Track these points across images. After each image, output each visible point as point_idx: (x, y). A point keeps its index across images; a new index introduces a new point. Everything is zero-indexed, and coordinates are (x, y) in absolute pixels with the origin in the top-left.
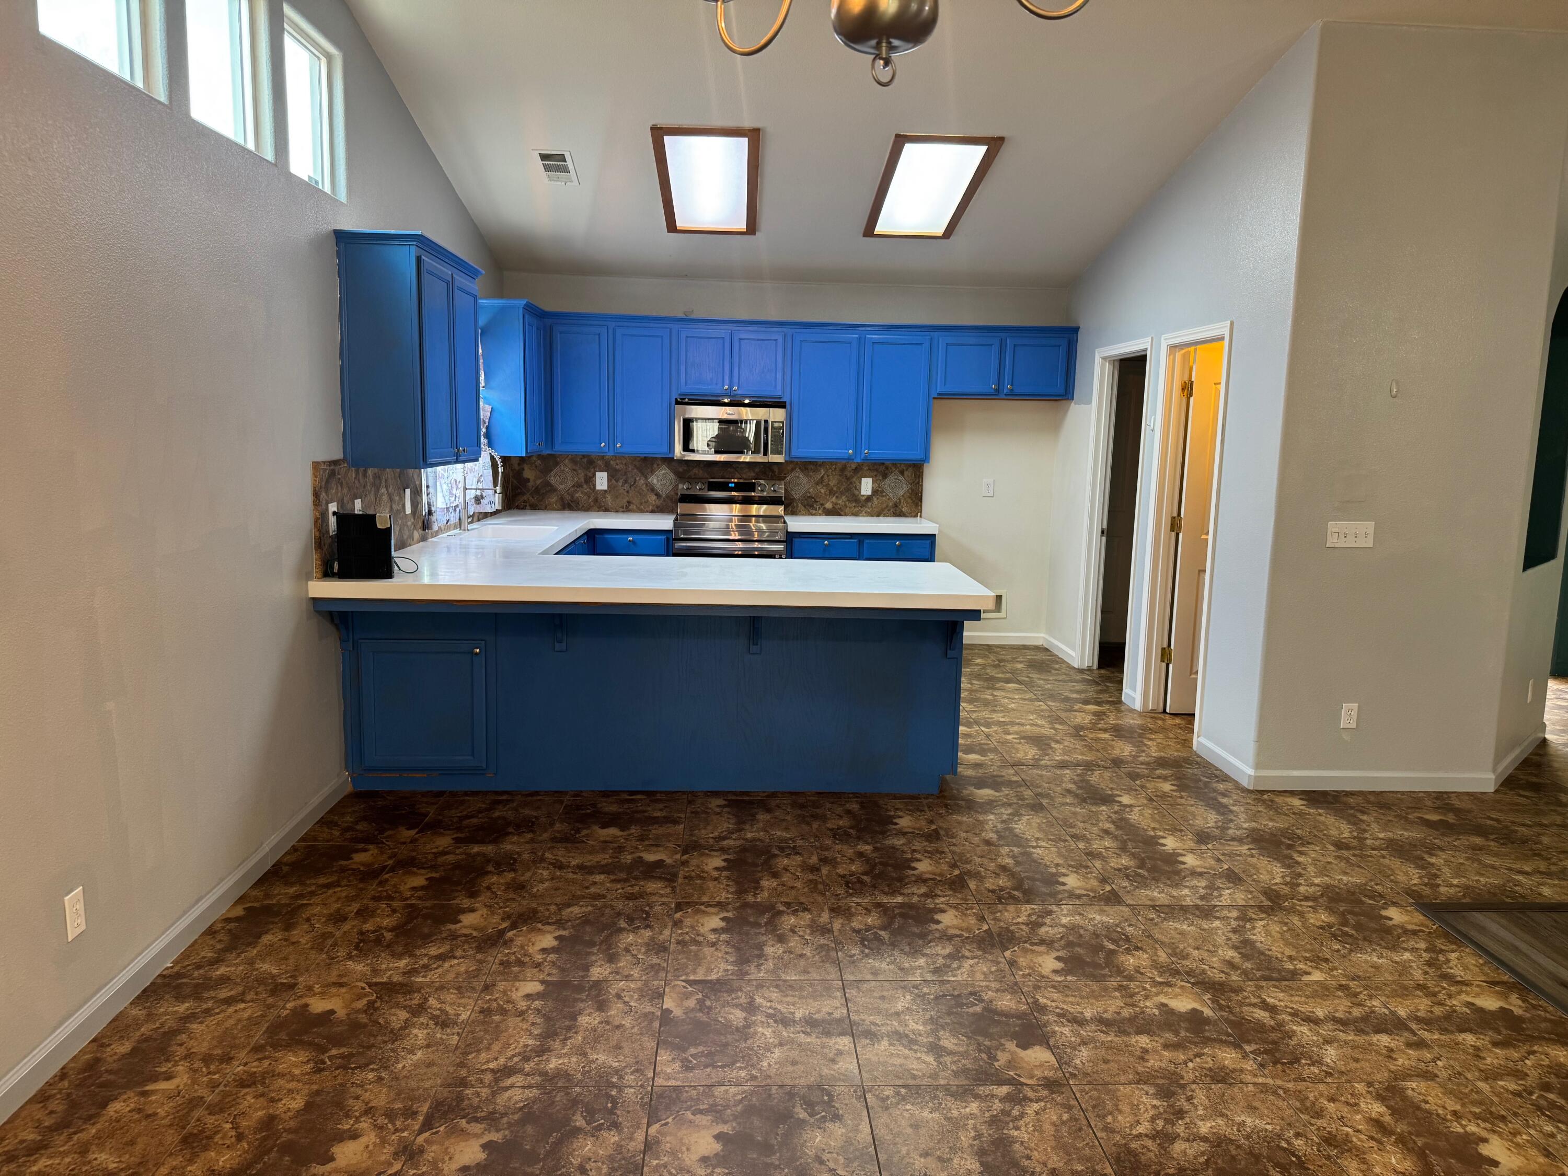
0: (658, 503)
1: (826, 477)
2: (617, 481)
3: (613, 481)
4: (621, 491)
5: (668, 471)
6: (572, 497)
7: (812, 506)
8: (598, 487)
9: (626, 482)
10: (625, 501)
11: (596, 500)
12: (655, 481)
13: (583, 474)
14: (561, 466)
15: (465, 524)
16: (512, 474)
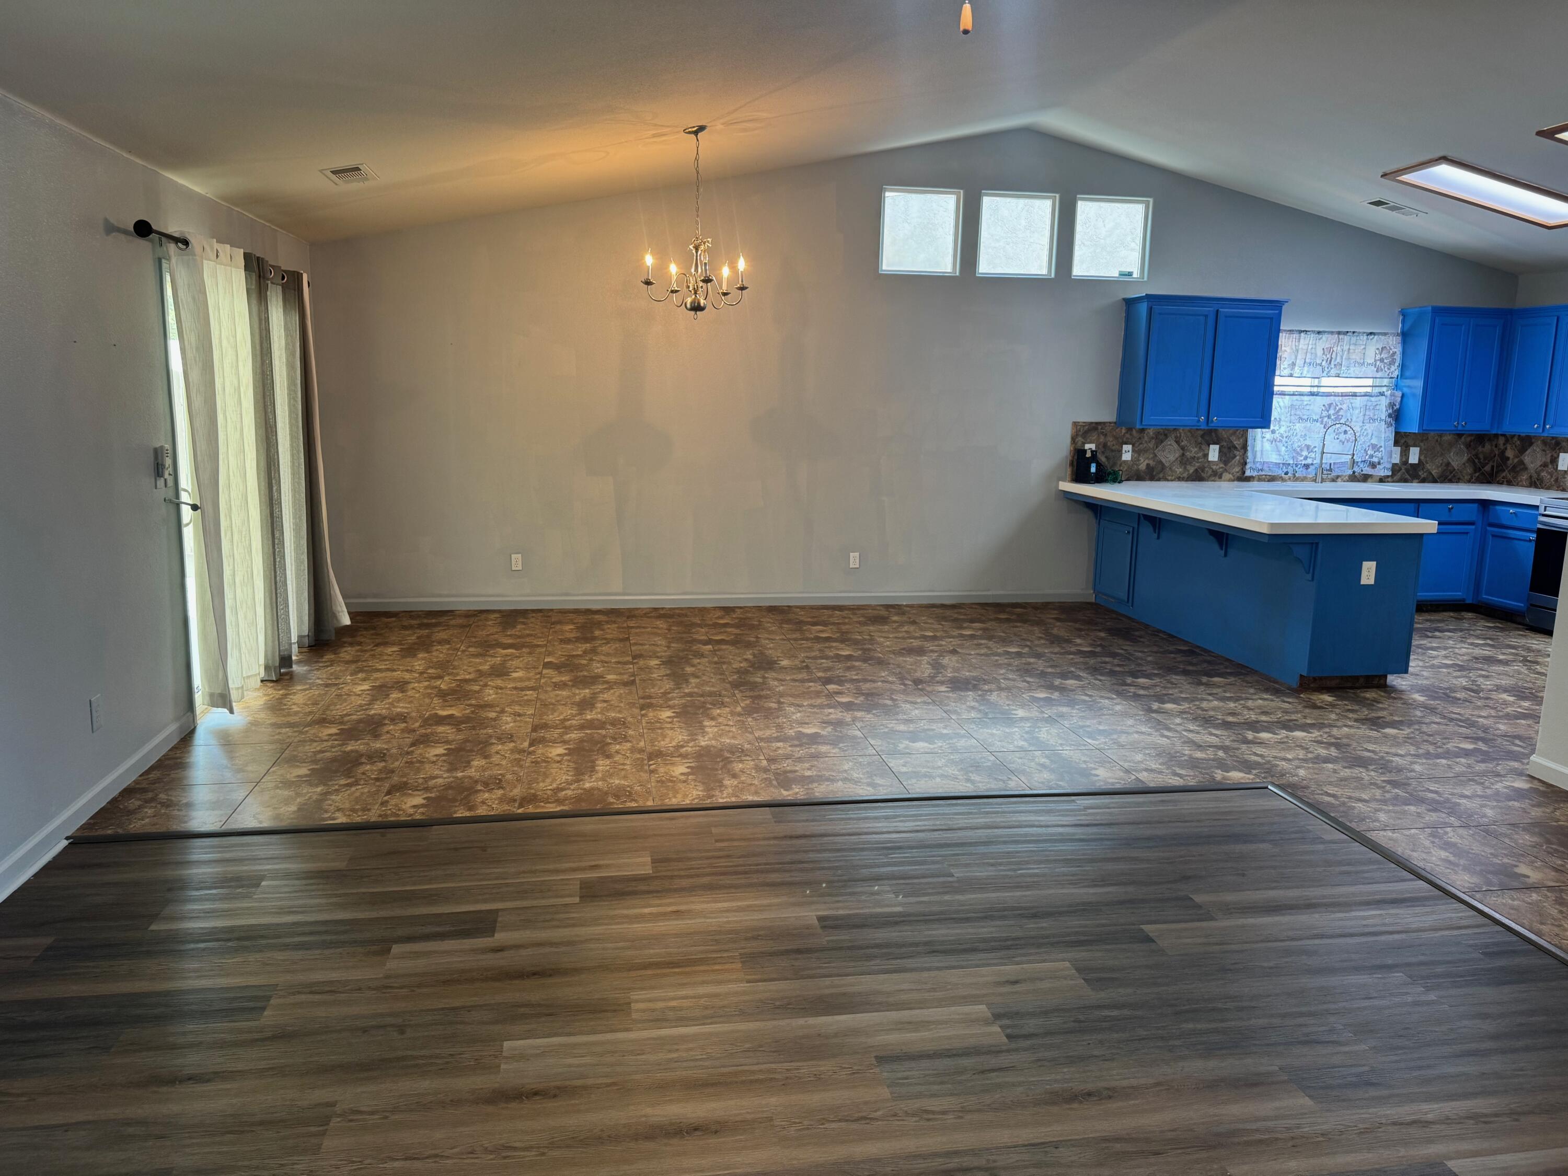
8: (1560, 468)
11: (1556, 480)
13: (1550, 455)
14: (1534, 447)
15: (1319, 479)
16: (1497, 453)
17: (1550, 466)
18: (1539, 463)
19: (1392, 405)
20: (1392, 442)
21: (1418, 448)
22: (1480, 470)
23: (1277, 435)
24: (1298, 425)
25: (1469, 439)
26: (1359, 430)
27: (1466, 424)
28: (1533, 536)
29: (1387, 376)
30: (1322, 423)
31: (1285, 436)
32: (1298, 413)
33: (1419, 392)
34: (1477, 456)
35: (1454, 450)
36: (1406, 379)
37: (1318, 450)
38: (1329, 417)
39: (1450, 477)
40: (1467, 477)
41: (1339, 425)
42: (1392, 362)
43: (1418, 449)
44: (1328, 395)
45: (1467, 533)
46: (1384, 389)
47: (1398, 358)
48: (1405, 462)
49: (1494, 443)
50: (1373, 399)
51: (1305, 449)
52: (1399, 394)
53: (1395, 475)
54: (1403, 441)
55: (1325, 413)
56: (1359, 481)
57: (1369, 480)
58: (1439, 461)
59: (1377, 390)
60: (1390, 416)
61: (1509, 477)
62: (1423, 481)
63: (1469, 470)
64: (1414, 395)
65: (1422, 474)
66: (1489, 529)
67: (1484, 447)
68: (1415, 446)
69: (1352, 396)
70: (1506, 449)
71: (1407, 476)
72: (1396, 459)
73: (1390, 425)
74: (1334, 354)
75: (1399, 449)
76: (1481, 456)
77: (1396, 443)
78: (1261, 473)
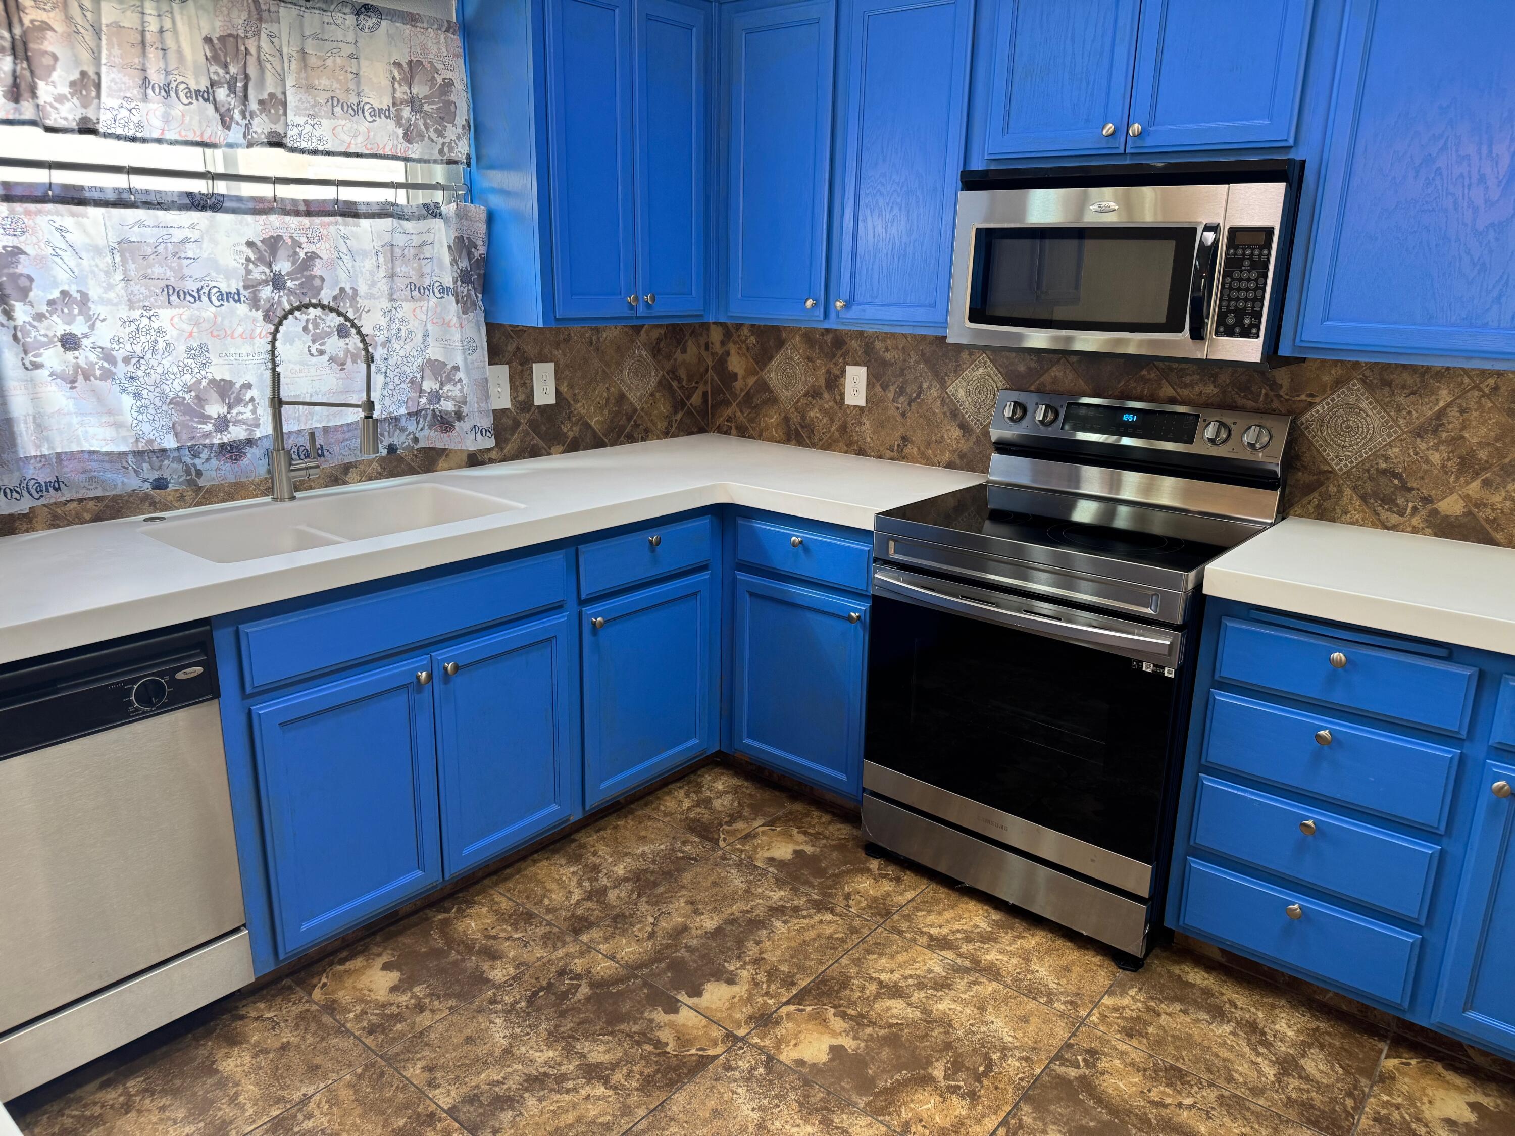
0: (964, 446)
1: (1454, 412)
2: (885, 388)
3: (878, 389)
4: (892, 412)
5: (992, 370)
6: (803, 417)
7: (1388, 501)
8: (850, 400)
9: (902, 391)
10: (898, 435)
11: (843, 428)
12: (961, 393)
13: (823, 370)
14: (788, 350)
15: (283, 486)
16: (710, 363)
17: (826, 395)
18: (801, 388)
19: (462, 245)
20: (483, 353)
21: (552, 365)
22: (683, 404)
23: (86, 356)
24: (165, 314)
25: (655, 334)
26: (383, 322)
27: (653, 299)
28: (858, 609)
29: (436, 155)
30: (255, 303)
31: (119, 355)
32: (157, 270)
33: (531, 207)
34: (673, 372)
35: (628, 363)
36: (491, 167)
37: (261, 394)
38: (277, 282)
39: (628, 429)
40: (661, 425)
41: (318, 311)
42: (447, 114)
43: (550, 366)
44: (260, 208)
45: (695, 594)
46: (438, 196)
47: (460, 98)
48: (524, 403)
49: (702, 341)
50: (408, 225)
51: (214, 395)
52: (478, 211)
53: (507, 441)
54: (511, 348)
55: (259, 272)
56: (412, 471)
57: (441, 463)
58: (601, 392)
59: (421, 197)
60: (464, 277)
61: (741, 418)
62: (574, 446)
63: (664, 408)
64: (518, 216)
65: (570, 431)
66: (742, 576)
67: (684, 351)
68: (543, 359)
69: (344, 214)
70: (728, 354)
71: (537, 441)
72: (502, 399)
73: (466, 305)
74: (252, 61)
75: (503, 371)
76: (682, 373)
77: (495, 355)
78: (52, 497)
